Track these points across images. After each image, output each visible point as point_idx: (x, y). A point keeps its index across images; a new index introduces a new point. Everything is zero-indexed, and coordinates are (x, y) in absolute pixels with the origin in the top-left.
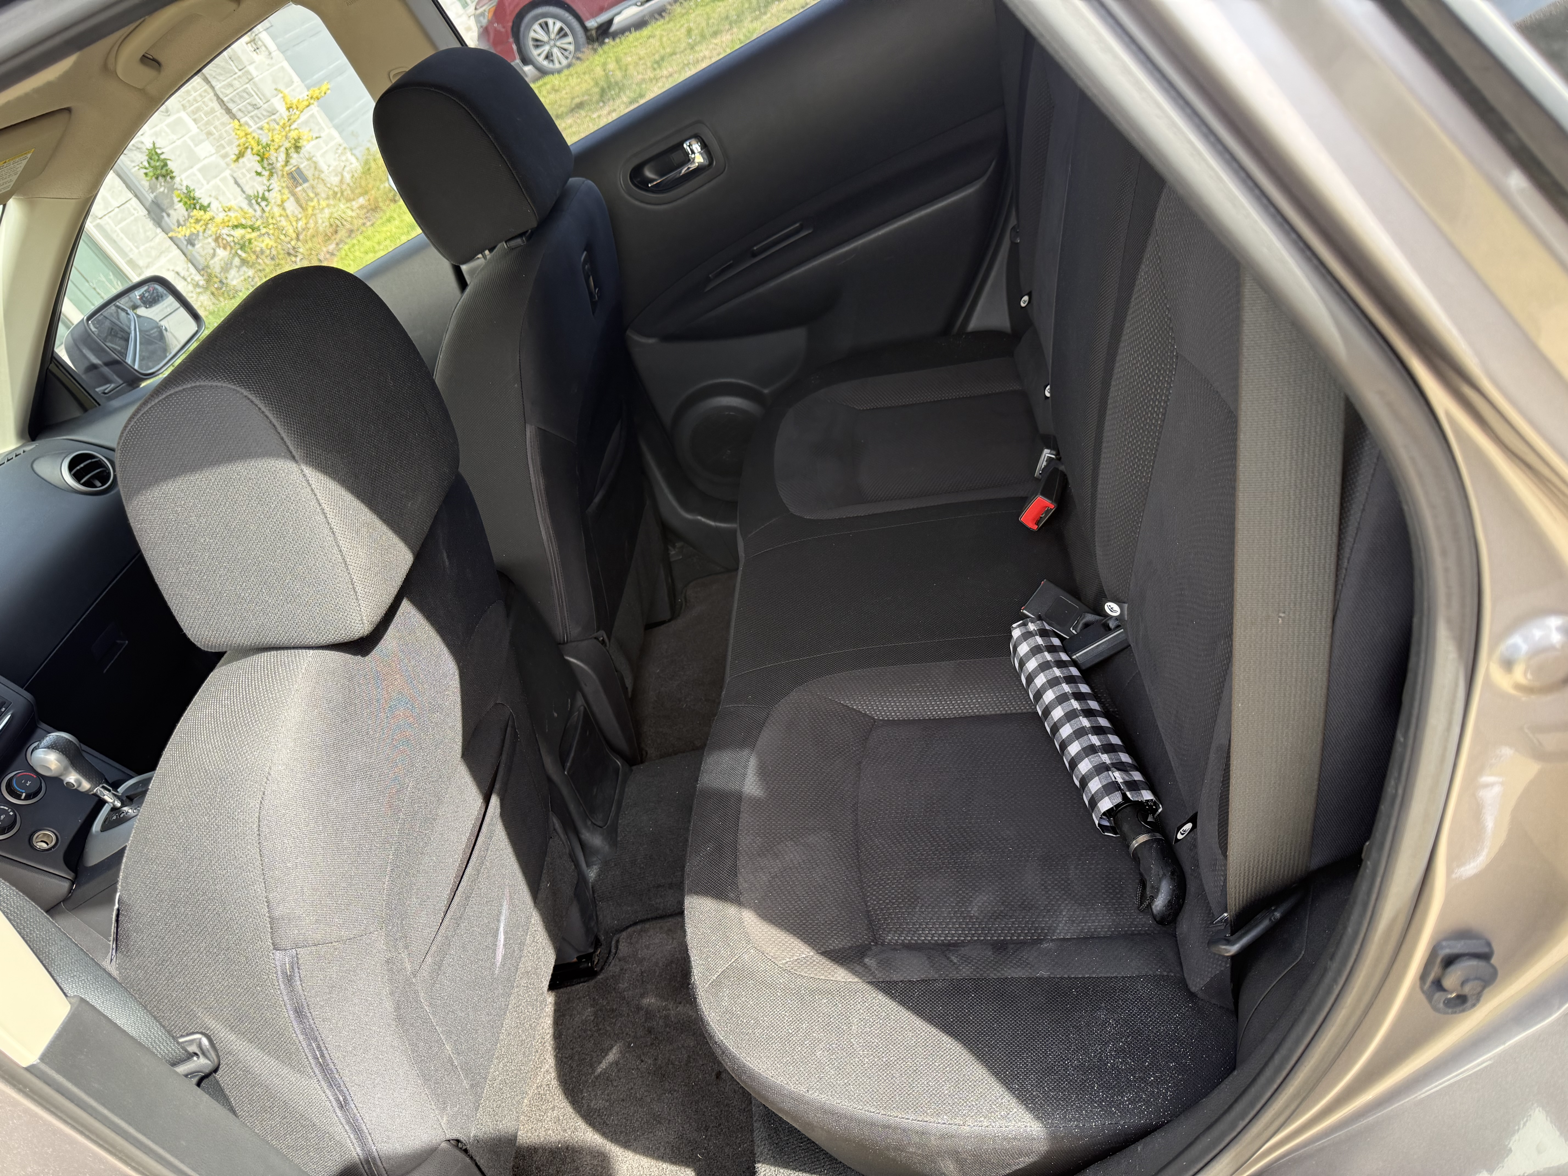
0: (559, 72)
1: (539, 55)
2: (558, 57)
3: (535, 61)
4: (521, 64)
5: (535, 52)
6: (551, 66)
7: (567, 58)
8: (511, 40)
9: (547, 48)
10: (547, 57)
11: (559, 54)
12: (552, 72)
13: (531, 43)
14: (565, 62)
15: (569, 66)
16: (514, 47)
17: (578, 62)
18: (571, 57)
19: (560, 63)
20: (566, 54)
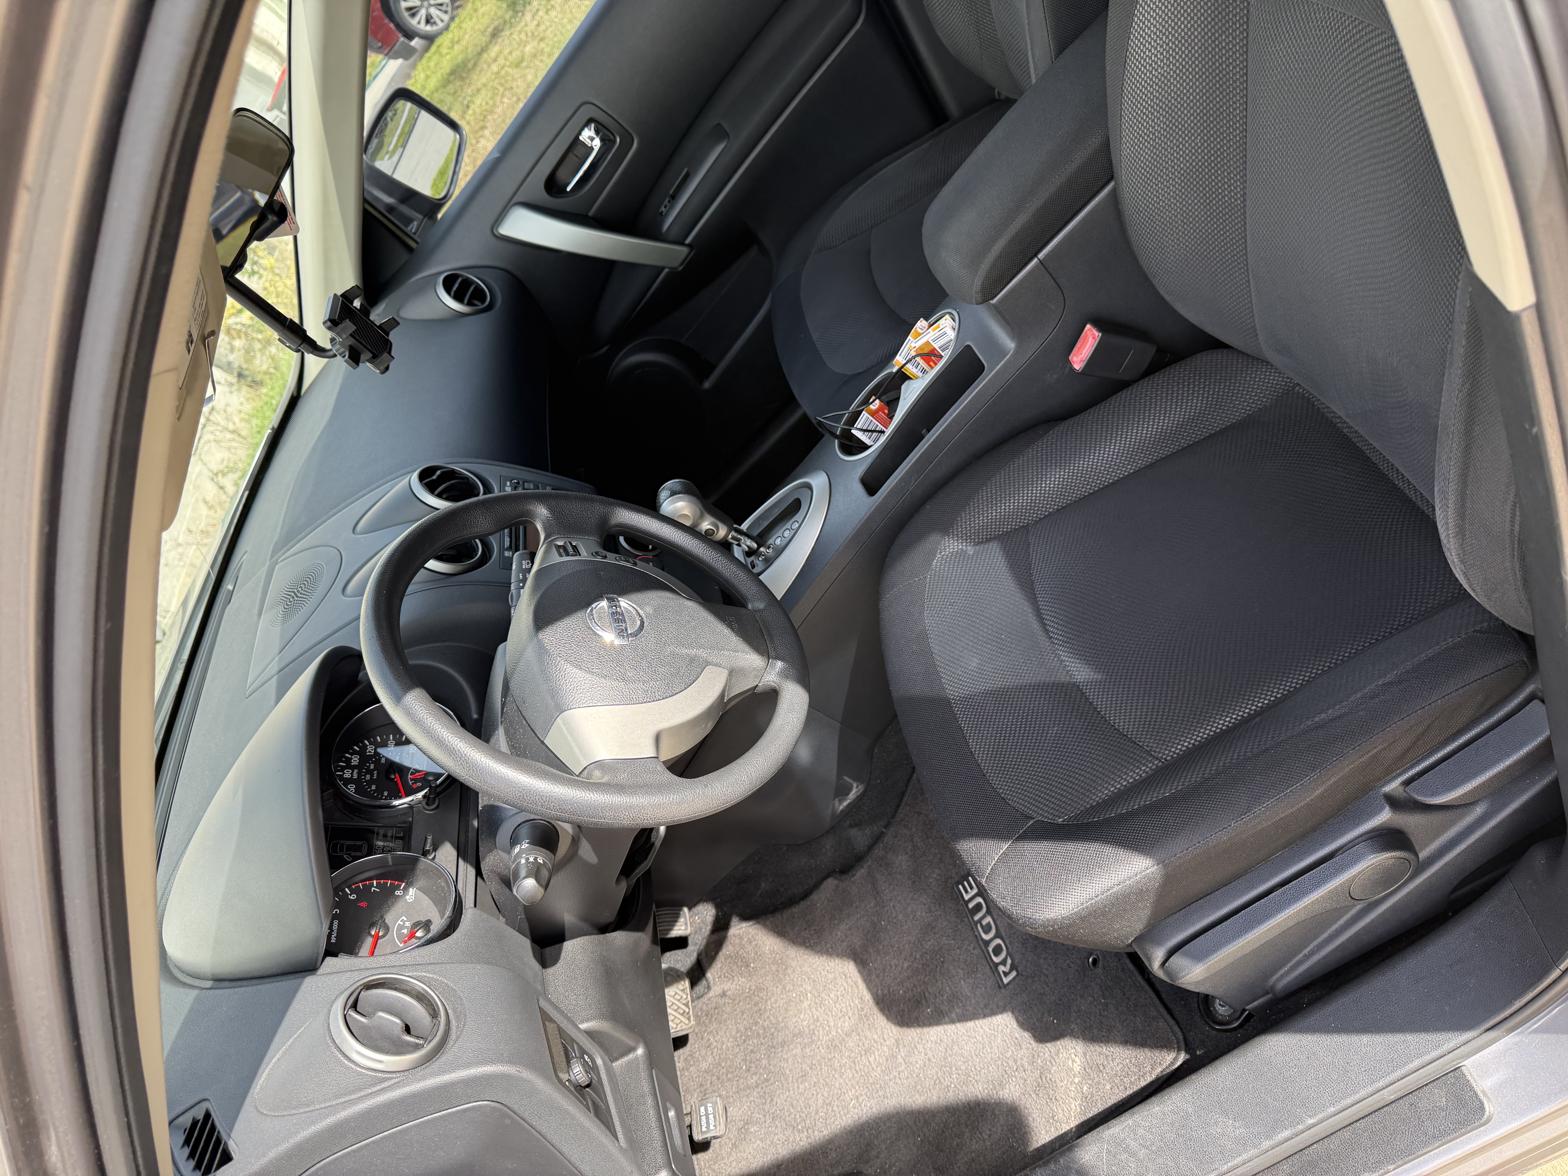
0: (447, 28)
1: (419, 23)
2: (438, 16)
3: (419, 32)
4: (406, 41)
5: (414, 22)
6: (435, 28)
7: (446, 12)
8: (386, 21)
9: (423, 13)
10: (428, 21)
11: (438, 12)
12: (439, 33)
13: (406, 14)
14: (446, 18)
15: (452, 19)
16: (392, 25)
17: (460, 10)
18: (449, 9)
19: (442, 21)
20: (444, 8)
